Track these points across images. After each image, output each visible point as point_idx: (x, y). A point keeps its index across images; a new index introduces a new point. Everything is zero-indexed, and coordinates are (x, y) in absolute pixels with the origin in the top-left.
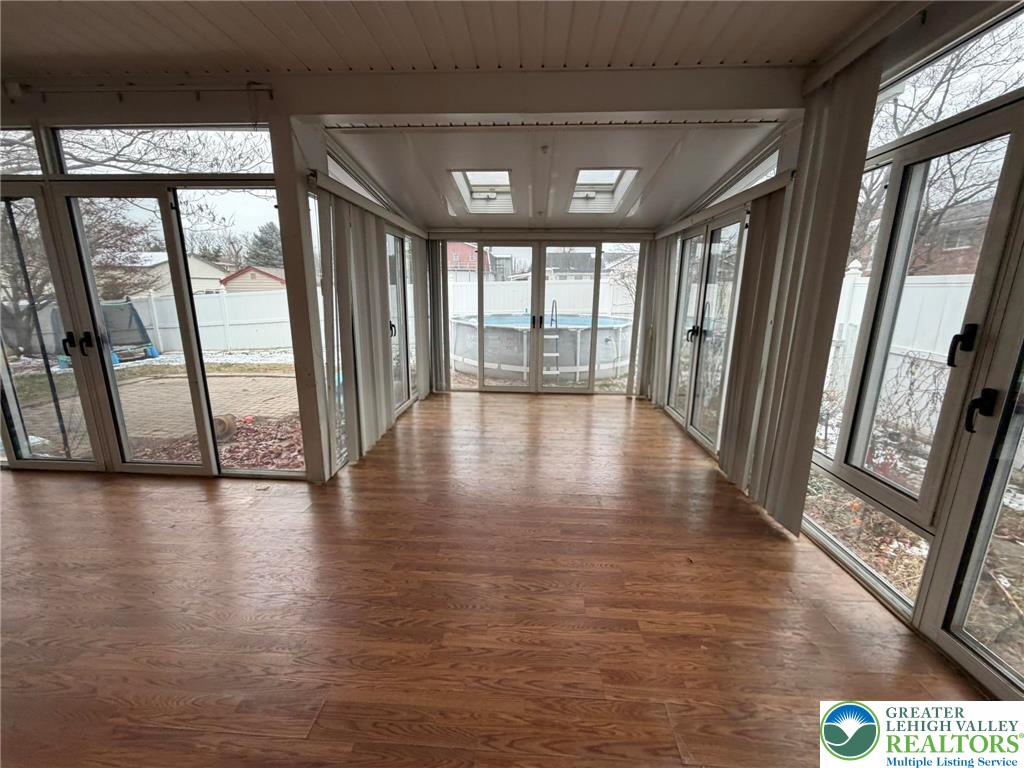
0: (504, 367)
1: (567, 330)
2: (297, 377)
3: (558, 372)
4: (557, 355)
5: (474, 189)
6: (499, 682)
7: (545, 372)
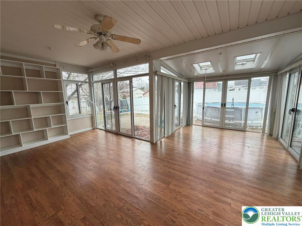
0: (213, 119)
1: (238, 108)
2: (150, 117)
3: (233, 122)
4: (233, 116)
5: (201, 67)
6: (180, 200)
7: (226, 122)
